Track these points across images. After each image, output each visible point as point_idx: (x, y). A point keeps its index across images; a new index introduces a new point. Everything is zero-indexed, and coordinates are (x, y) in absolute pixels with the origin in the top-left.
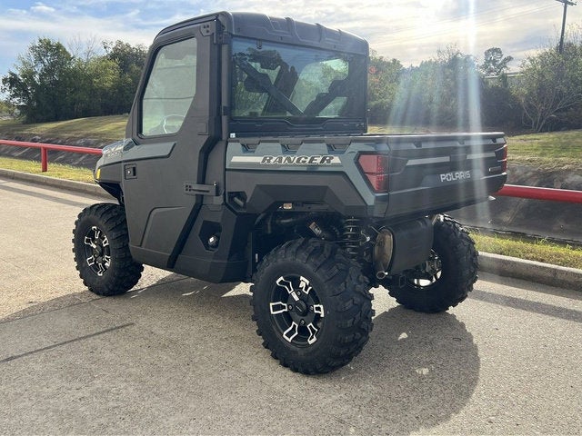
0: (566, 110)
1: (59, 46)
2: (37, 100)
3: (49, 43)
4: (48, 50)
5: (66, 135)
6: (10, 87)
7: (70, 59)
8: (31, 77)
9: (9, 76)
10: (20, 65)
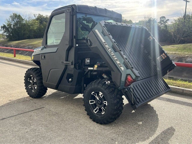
0: (186, 37)
1: (19, 16)
2: (12, 34)
3: (16, 15)
4: (16, 17)
5: (22, 45)
6: (3, 29)
7: (23, 20)
8: (10, 26)
9: (3, 25)
10: (7, 22)
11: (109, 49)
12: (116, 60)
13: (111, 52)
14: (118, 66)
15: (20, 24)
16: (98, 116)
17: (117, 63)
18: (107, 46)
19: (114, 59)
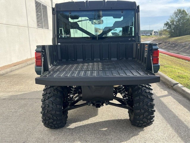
1: (184, 11)
2: (174, 30)
3: (180, 10)
4: (180, 13)
5: (179, 41)
6: (166, 26)
7: (187, 15)
8: (173, 22)
9: (166, 22)
10: (170, 19)
15: (183, 20)
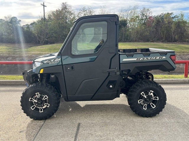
11: (144, 59)
12: (155, 58)
13: (147, 58)
14: (160, 59)
16: (150, 111)
17: (158, 59)
18: (141, 59)
19: (154, 60)
